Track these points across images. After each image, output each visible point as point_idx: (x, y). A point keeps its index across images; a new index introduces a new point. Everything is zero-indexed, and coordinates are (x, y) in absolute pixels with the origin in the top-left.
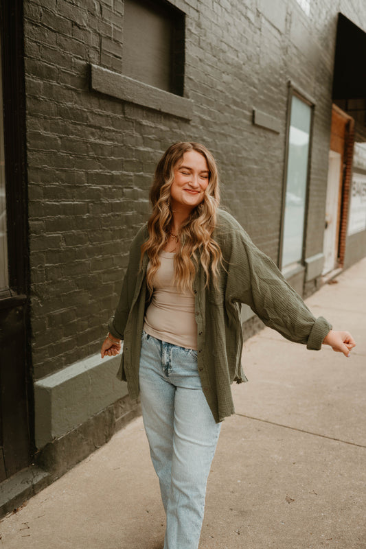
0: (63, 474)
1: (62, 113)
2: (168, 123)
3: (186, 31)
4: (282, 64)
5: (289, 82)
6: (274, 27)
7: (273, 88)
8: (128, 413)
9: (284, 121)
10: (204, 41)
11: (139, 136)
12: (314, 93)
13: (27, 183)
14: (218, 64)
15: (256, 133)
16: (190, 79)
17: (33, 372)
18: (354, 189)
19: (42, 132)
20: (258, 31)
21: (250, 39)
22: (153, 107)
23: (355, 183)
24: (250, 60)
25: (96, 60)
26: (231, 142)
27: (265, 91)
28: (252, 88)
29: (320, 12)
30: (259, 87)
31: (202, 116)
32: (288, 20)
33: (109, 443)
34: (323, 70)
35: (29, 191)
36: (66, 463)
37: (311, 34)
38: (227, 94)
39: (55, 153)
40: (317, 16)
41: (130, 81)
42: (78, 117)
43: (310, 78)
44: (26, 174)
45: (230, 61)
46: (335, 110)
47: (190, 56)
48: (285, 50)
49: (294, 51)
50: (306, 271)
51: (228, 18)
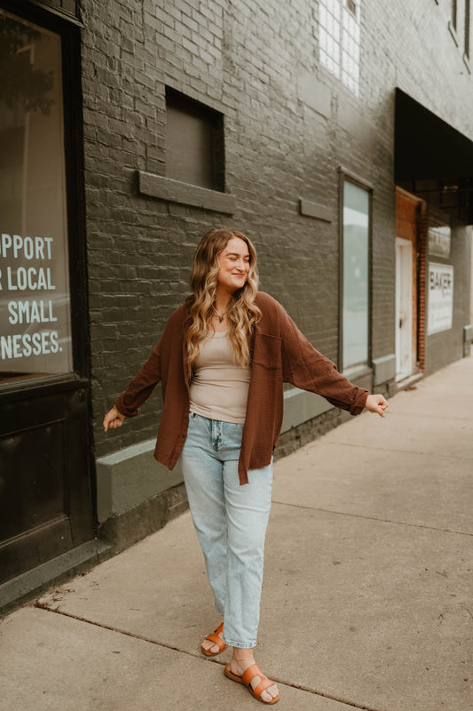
0: (123, 551)
1: (115, 216)
2: (210, 218)
3: (225, 130)
4: (330, 150)
5: (340, 168)
6: (319, 114)
7: (320, 176)
8: (181, 503)
9: (336, 209)
10: (243, 137)
11: (182, 232)
12: (371, 176)
13: (87, 278)
14: (259, 157)
15: (304, 223)
16: (232, 175)
17: (95, 450)
18: (432, 281)
19: (99, 233)
20: (301, 120)
21: (292, 130)
22: (196, 205)
23: (432, 273)
24: (293, 150)
25: (143, 167)
26: (276, 233)
27: (312, 179)
28: (297, 178)
29: (372, 90)
30: (305, 176)
31: (244, 209)
32: (335, 105)
33: (165, 528)
34: (380, 151)
35: (90, 285)
36: (125, 540)
37: (362, 114)
38: (270, 186)
39: (110, 252)
40: (369, 96)
41: (173, 182)
42: (128, 218)
43: (365, 161)
44: (87, 271)
45: (271, 153)
46: (400, 193)
47: (230, 153)
48: (333, 135)
49: (343, 134)
50: (374, 373)
51: (267, 112)
